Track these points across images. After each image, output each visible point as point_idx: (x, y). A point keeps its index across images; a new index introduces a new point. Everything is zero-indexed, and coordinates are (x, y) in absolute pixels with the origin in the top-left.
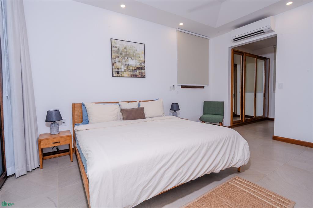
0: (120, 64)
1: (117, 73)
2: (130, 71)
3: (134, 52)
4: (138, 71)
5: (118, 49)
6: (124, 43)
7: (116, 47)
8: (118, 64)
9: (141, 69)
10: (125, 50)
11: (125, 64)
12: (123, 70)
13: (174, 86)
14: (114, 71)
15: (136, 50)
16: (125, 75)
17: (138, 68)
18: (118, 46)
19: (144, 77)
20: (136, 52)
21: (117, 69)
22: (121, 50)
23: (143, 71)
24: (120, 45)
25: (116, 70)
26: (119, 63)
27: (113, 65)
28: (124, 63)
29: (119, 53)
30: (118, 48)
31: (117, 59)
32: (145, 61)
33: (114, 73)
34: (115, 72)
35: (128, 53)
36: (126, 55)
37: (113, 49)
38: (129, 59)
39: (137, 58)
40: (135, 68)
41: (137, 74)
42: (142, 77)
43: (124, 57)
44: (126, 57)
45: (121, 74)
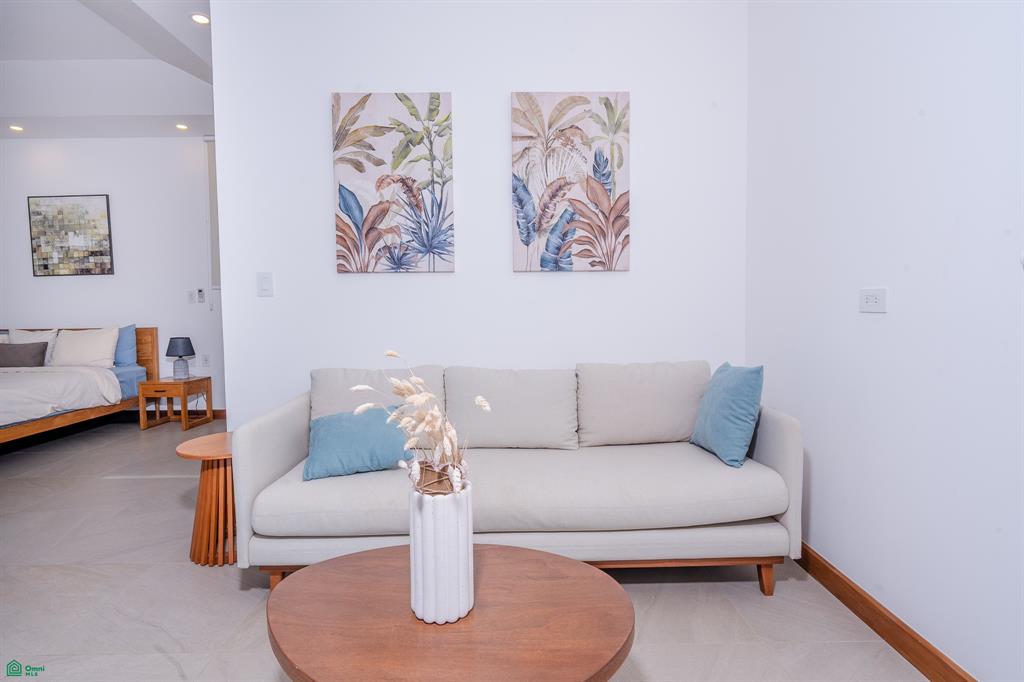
0: (49, 249)
1: (44, 268)
2: (72, 261)
3: (81, 217)
4: (92, 259)
5: (45, 217)
6: (58, 203)
7: (39, 214)
8: (45, 249)
9: (101, 254)
10: (60, 217)
11: (62, 247)
12: (56, 261)
13: (200, 291)
14: (37, 263)
15: (87, 212)
16: (62, 272)
17: (93, 254)
18: (42, 209)
19: (111, 271)
20: (86, 217)
21: (44, 259)
22: (50, 217)
23: (106, 259)
24: (48, 208)
25: (41, 263)
26: (48, 246)
27: (34, 251)
28: (59, 245)
29: (46, 224)
30: (43, 214)
31: (43, 239)
32: (110, 235)
33: (36, 268)
34: (39, 265)
35: (66, 223)
36: (62, 228)
37: (34, 218)
38: (71, 234)
39: (90, 231)
40: (86, 254)
41: (91, 266)
42: (103, 272)
43: (58, 233)
44: (64, 232)
45: (53, 270)
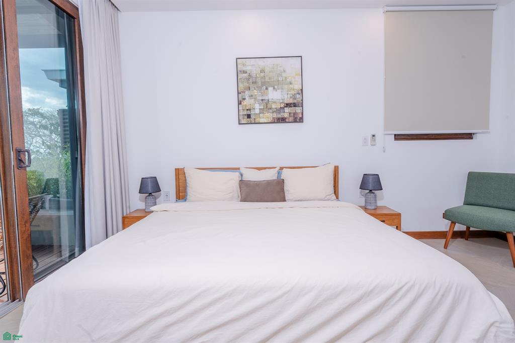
0: (252, 101)
1: (248, 118)
2: (271, 111)
3: (280, 75)
4: (287, 110)
5: (250, 75)
6: (261, 63)
7: (245, 72)
8: (248, 102)
9: (295, 105)
10: (262, 74)
11: (262, 100)
12: (257, 111)
13: (374, 136)
14: (241, 113)
15: (284, 71)
16: (262, 120)
17: (288, 105)
18: (248, 68)
19: (301, 120)
20: (284, 75)
21: (247, 110)
22: (254, 75)
23: (298, 110)
24: (252, 67)
25: (246, 113)
26: (251, 99)
27: (240, 103)
28: (261, 98)
29: (251, 80)
30: (248, 72)
31: (247, 92)
32: (302, 90)
33: (241, 117)
34: (243, 115)
35: (267, 79)
36: (263, 84)
37: (240, 76)
38: (270, 89)
39: (286, 87)
40: (282, 105)
41: (286, 115)
42: (295, 121)
43: (259, 88)
44: (265, 87)
45: (255, 119)
